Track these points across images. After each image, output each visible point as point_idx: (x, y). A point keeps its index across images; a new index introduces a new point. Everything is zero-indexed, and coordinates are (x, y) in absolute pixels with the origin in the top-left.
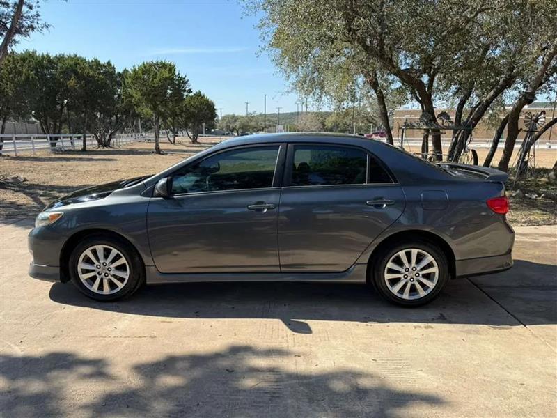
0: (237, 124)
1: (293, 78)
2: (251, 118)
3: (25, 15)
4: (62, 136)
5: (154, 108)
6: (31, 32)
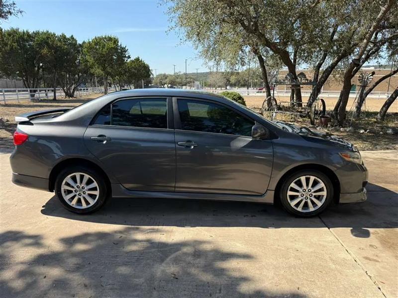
0: (167, 80)
1: (200, 48)
2: (177, 76)
3: (5, 4)
4: (38, 89)
5: (104, 69)
6: (9, 16)
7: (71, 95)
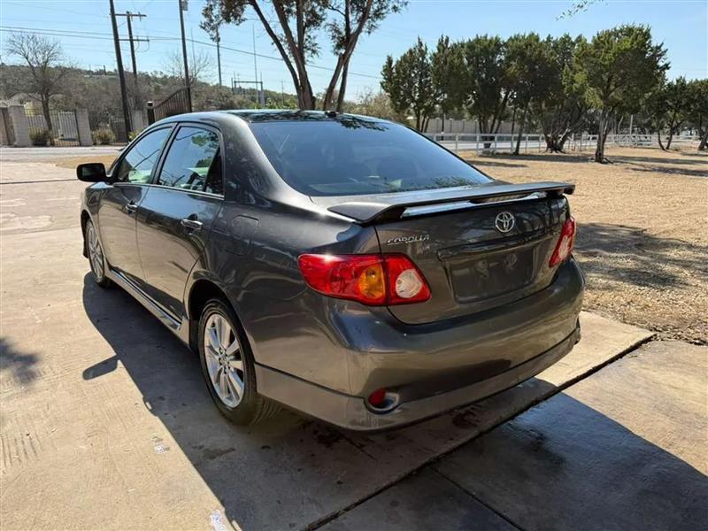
7: (557, 148)
